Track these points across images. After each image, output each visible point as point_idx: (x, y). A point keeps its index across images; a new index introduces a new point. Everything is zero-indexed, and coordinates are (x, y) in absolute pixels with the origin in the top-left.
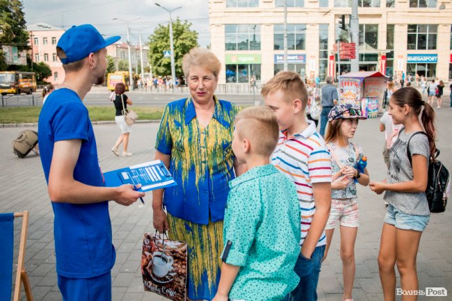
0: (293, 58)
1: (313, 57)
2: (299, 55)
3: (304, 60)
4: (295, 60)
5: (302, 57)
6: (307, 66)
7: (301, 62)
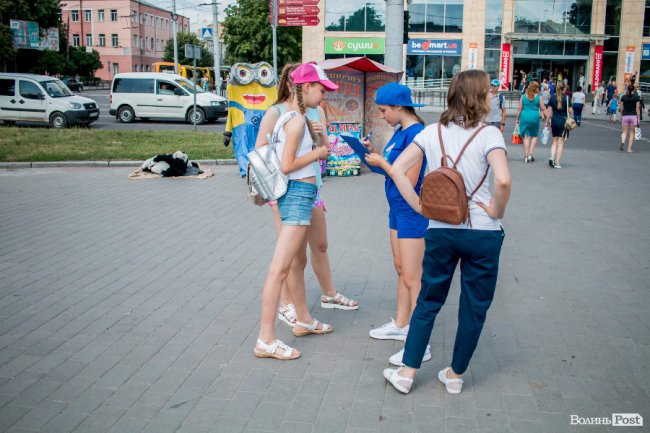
0: (439, 45)
1: (474, 45)
2: (449, 42)
3: (459, 49)
4: (443, 49)
5: (455, 46)
6: (463, 61)
7: (453, 53)
